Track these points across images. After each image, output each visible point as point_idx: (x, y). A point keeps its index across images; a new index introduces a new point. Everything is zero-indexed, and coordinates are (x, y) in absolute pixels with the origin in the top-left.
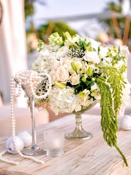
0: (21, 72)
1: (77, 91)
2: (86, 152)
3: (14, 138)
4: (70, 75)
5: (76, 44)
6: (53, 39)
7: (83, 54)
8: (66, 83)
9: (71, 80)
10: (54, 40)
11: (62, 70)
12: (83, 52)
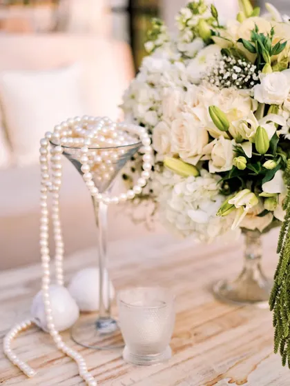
0: (72, 122)
1: (227, 187)
2: (234, 360)
3: (47, 295)
4: (211, 139)
5: (241, 43)
6: (188, 20)
7: (255, 77)
8: (194, 162)
9: (210, 155)
10: (190, 23)
11: (185, 123)
12: (256, 71)
